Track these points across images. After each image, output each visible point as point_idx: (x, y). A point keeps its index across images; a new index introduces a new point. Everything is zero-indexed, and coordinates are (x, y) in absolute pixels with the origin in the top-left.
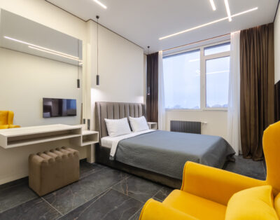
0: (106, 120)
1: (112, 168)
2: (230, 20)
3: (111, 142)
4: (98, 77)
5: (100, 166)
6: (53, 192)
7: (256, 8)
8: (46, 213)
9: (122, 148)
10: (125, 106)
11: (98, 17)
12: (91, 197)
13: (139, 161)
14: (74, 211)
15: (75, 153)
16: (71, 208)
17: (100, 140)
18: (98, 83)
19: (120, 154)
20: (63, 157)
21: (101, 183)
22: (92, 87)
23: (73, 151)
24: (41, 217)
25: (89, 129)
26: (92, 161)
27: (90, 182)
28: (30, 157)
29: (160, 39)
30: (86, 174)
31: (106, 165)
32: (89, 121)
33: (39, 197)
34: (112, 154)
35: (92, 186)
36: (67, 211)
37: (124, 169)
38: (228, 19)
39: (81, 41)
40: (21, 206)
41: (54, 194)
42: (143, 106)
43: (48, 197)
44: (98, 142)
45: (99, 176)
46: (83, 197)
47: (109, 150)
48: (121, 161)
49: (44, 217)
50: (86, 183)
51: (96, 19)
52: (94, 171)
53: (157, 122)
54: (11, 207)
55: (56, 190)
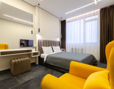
0: (42, 47)
1: (44, 66)
2: (96, 4)
3: (44, 56)
4: (39, 29)
5: (40, 65)
6: (19, 74)
8: (15, 82)
9: (49, 58)
10: (51, 42)
11: (39, 4)
12: (34, 77)
13: (55, 63)
14: (26, 82)
15: (29, 59)
16: (25, 81)
17: (40, 55)
18: (39, 32)
19: (48, 60)
20: (24, 60)
21: (40, 72)
22: (37, 33)
23: (28, 58)
24: (12, 84)
25: (36, 50)
26: (37, 63)
27: (35, 71)
28: (11, 60)
29: (66, 14)
30: (34, 68)
31: (42, 65)
32: (36, 47)
33: (14, 76)
34: (45, 60)
35: (35, 72)
36: (23, 82)
37: (49, 66)
38: (95, 3)
39: (33, 15)
40: (6, 79)
41: (20, 75)
42: (59, 42)
43: (17, 76)
44: (39, 55)
45: (39, 69)
46: (31, 77)
47: (43, 59)
48: (48, 63)
49: (14, 84)
50: (33, 71)
51: (38, 5)
52: (37, 67)
53: (65, 49)
54: (2, 80)
55: (21, 74)
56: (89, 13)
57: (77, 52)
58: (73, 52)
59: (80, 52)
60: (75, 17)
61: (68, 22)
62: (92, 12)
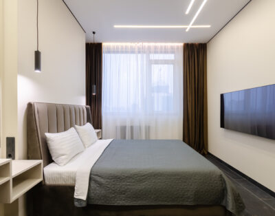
0: (47, 135)
4: (37, 55)
7: (209, 26)
18: (37, 66)
29: (115, 26)
32: (11, 140)
34: (81, 193)
44: (42, 179)
53: (101, 129)
56: (163, 44)
57: (135, 138)
58: (125, 138)
59: (144, 138)
60: (129, 44)
61: (109, 52)
62: (169, 45)
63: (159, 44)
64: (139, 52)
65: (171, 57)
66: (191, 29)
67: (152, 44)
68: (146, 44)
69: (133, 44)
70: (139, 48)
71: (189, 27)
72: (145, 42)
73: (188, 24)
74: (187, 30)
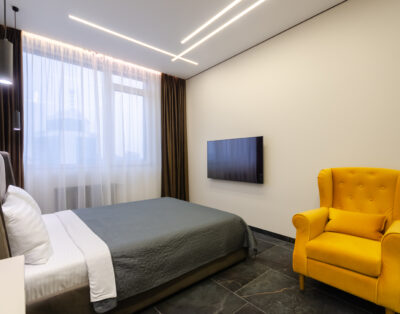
7: (196, 64)
60: (80, 50)
63: (130, 65)
64: (99, 68)
65: (139, 85)
66: (179, 60)
67: (120, 62)
68: (111, 59)
69: (89, 53)
70: (98, 62)
71: (176, 57)
72: (108, 54)
73: (177, 54)
74: (173, 60)
